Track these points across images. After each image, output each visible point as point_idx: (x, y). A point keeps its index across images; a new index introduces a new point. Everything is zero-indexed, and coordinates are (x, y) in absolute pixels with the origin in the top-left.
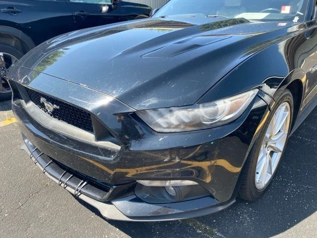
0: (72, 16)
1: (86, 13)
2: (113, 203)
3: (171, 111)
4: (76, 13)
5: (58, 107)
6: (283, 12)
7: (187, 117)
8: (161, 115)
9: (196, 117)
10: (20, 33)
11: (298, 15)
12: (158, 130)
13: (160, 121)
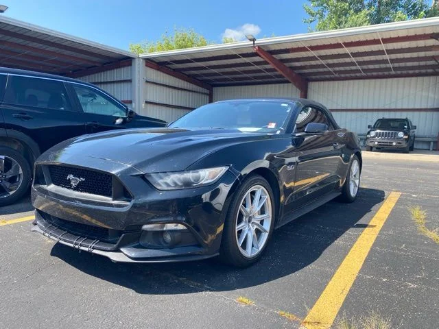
0: (84, 126)
1: (98, 123)
2: (122, 249)
3: (168, 175)
4: (89, 123)
5: (84, 180)
6: (269, 127)
7: (179, 179)
8: (161, 178)
9: (185, 179)
10: (27, 139)
11: (280, 130)
12: (159, 188)
13: (160, 181)
